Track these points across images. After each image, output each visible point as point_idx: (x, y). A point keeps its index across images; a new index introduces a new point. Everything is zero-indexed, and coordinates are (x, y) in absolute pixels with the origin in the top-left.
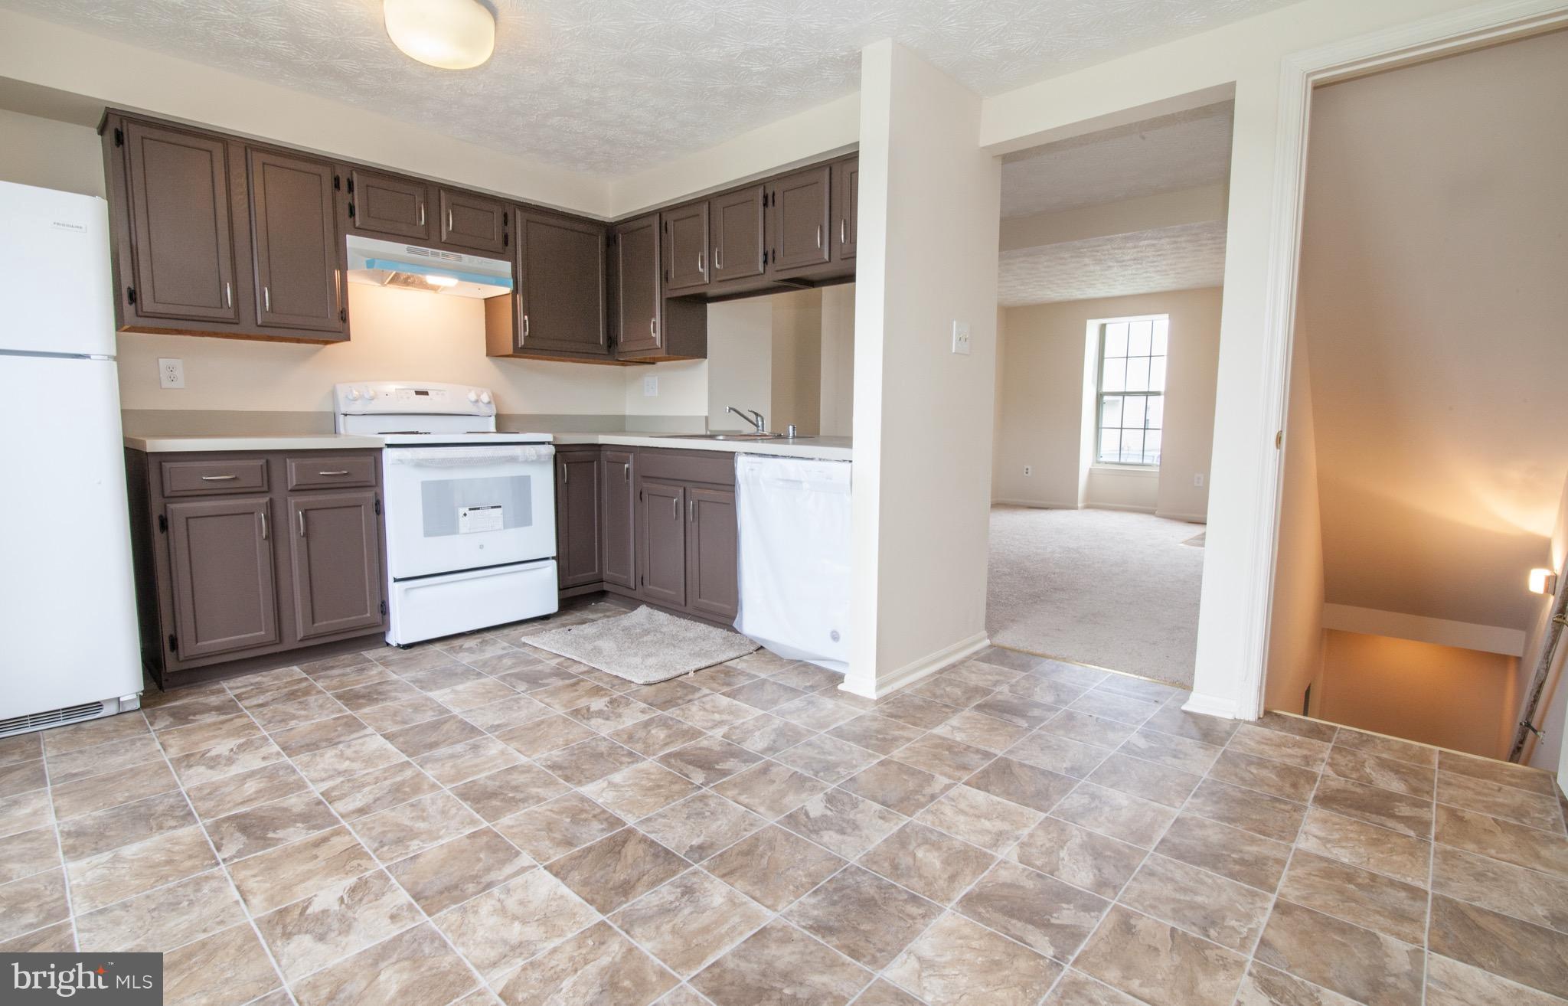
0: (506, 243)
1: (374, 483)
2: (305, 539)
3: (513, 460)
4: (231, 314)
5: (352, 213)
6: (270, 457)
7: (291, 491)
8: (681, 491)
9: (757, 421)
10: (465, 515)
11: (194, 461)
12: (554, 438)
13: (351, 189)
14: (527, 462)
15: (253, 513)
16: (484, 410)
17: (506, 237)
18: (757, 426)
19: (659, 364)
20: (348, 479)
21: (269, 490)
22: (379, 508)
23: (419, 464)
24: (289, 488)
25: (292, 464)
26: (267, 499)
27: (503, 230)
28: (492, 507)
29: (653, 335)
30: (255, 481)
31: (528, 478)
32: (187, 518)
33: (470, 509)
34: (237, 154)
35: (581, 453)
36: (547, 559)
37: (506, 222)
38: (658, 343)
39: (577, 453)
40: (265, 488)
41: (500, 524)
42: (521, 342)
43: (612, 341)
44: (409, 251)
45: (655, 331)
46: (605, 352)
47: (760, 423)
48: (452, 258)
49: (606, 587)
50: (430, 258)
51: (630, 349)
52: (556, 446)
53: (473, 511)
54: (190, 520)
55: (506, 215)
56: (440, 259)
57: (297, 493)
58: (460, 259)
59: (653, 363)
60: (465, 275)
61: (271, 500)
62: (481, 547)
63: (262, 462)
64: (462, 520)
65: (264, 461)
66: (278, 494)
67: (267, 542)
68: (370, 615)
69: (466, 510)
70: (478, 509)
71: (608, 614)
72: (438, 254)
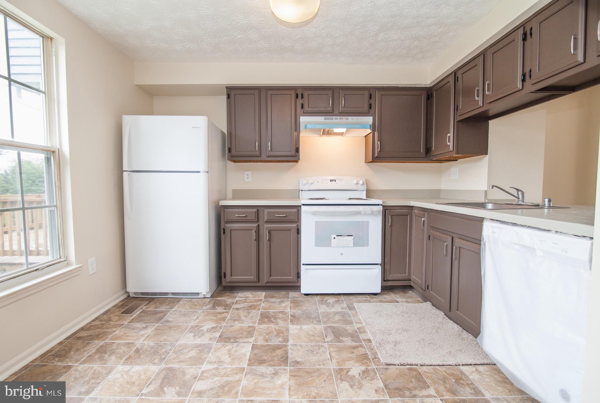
0: (370, 108)
1: (297, 221)
2: (269, 242)
3: (358, 213)
4: (257, 153)
5: (302, 107)
6: (259, 208)
7: (266, 222)
8: (450, 239)
9: (518, 194)
10: (334, 238)
11: (233, 209)
12: (383, 202)
13: (302, 97)
14: (365, 214)
15: (252, 230)
16: (360, 187)
17: (370, 105)
18: (518, 198)
19: (460, 160)
20: (286, 218)
21: (258, 221)
22: (298, 231)
23: (314, 214)
24: (265, 221)
25: (266, 211)
26: (256, 225)
27: (369, 102)
28: (348, 236)
29: (448, 144)
30: (252, 217)
31: (368, 222)
32: (231, 230)
33: (337, 236)
34: (263, 93)
35: (400, 211)
36: (377, 264)
37: (371, 98)
38: (451, 148)
39: (397, 211)
40: (256, 221)
41: (352, 244)
42: (376, 155)
43: (428, 150)
44: (325, 119)
45: (449, 141)
46: (425, 156)
47: (520, 196)
48: (344, 119)
49: (412, 284)
50: (334, 121)
51: (439, 153)
52: (383, 206)
53: (338, 237)
54: (232, 231)
55: (371, 95)
56: (338, 121)
57: (267, 223)
58: (348, 119)
59: (456, 160)
60: (350, 127)
61: (258, 225)
62: (342, 254)
63: (256, 210)
64: (333, 240)
65: (257, 209)
66: (260, 223)
67: (255, 242)
68: (292, 277)
69: (335, 236)
70: (341, 236)
71: (409, 300)
72: (337, 119)
